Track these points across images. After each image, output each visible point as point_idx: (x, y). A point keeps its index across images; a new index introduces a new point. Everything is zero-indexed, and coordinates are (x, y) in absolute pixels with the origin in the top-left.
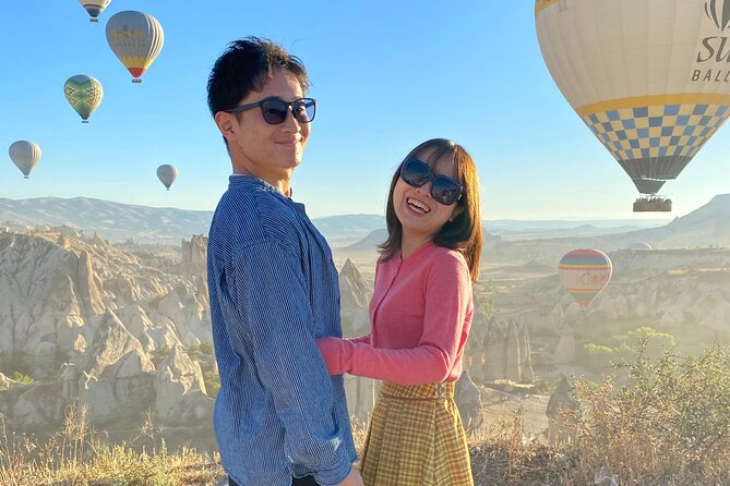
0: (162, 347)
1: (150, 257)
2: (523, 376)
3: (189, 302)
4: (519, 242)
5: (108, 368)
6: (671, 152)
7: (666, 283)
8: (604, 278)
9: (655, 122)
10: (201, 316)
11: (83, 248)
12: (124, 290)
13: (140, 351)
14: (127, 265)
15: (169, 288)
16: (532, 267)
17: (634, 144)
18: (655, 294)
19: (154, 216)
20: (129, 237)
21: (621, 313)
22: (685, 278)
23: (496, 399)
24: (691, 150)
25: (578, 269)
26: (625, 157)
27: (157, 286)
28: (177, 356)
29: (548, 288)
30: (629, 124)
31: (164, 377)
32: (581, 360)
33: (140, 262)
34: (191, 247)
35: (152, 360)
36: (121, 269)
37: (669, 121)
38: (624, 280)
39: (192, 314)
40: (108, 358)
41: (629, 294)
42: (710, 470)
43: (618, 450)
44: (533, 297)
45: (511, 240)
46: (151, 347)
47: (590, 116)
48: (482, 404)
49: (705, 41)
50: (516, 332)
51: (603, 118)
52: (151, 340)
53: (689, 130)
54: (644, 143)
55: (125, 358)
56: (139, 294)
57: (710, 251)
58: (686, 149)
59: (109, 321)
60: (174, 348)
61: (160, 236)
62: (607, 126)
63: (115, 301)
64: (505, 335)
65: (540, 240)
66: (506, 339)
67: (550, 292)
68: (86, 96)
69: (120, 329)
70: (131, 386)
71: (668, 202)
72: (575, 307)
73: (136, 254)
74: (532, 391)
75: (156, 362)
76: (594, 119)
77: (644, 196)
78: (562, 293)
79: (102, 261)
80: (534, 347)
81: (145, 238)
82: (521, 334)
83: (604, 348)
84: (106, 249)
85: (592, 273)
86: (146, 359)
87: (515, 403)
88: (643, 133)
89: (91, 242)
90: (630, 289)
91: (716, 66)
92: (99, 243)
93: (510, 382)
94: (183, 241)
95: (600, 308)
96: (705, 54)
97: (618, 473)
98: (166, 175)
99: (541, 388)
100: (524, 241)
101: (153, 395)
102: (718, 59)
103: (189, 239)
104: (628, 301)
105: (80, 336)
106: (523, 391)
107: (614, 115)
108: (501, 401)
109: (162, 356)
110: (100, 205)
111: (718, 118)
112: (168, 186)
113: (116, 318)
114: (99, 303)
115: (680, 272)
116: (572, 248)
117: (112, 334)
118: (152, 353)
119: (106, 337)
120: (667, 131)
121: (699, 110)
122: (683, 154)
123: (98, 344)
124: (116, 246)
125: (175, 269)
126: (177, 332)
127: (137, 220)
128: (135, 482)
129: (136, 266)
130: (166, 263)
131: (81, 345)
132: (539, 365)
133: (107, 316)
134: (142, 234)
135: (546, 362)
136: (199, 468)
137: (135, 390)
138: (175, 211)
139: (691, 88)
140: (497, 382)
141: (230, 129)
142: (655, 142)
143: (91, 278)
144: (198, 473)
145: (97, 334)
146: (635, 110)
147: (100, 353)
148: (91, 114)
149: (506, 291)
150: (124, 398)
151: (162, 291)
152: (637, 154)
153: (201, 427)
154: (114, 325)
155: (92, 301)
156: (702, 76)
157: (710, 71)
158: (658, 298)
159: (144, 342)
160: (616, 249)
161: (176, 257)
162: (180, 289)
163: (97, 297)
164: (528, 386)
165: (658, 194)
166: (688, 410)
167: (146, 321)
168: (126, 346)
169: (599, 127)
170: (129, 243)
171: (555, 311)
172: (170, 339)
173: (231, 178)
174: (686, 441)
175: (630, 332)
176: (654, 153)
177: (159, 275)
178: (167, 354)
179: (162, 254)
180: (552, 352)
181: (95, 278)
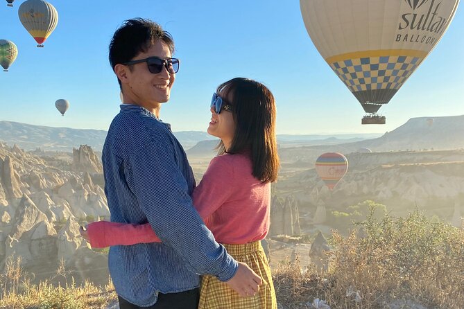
0: (61, 218)
1: (52, 159)
2: (295, 233)
3: (79, 189)
4: (291, 148)
5: (25, 233)
6: (384, 86)
7: (381, 173)
8: (343, 171)
9: (374, 67)
10: (86, 198)
11: (6, 154)
12: (35, 182)
13: (47, 222)
14: (37, 165)
15: (65, 180)
16: (299, 164)
17: (362, 81)
18: (374, 180)
19: (55, 133)
20: (38, 147)
21: (354, 192)
22: (392, 170)
23: (278, 247)
24: (396, 86)
25: (327, 165)
26: (356, 90)
27: (57, 179)
28: (72, 225)
29: (308, 177)
30: (358, 69)
31: (62, 239)
32: (330, 221)
33: (45, 163)
34: (79, 154)
35: (54, 227)
36: (33, 168)
37: (382, 67)
38: (355, 171)
39: (81, 196)
40: (26, 226)
41: (358, 180)
42: (414, 286)
43: (360, 276)
44: (300, 183)
45: (286, 147)
46: (54, 219)
47: (334, 64)
48: (269, 250)
49: (403, 16)
50: (290, 205)
51: (342, 65)
52: (53, 214)
53: (395, 73)
54: (368, 81)
55: (36, 226)
56: (45, 184)
57: (407, 153)
58: (394, 85)
59: (25, 203)
60: (69, 219)
61: (59, 146)
62: (345, 70)
63: (29, 189)
64: (283, 207)
65: (304, 147)
66: (284, 209)
67: (310, 179)
68: (6, 54)
69: (33, 207)
70: (40, 244)
71: (383, 118)
72: (325, 189)
73: (42, 158)
74: (300, 241)
75: (57, 228)
76: (337, 65)
77: (368, 114)
78: (318, 180)
79: (20, 163)
80: (301, 214)
81: (48, 147)
82: (293, 206)
83: (344, 214)
84: (22, 155)
85: (336, 167)
86: (50, 226)
87: (289, 249)
88: (367, 74)
89: (12, 150)
90: (359, 177)
91: (410, 32)
92: (18, 151)
93: (287, 236)
94: (74, 149)
95: (340, 189)
96: (404, 24)
97: (360, 290)
98: (62, 106)
99: (305, 239)
100: (294, 148)
101: (56, 250)
102: (412, 28)
103: (78, 148)
104: (358, 184)
105: (6, 212)
106: (295, 241)
107: (349, 63)
108: (281, 248)
109: (61, 225)
110: (18, 126)
111: (412, 65)
112: (63, 113)
113: (30, 200)
114: (19, 191)
115: (389, 166)
116: (323, 152)
117: (28, 211)
118: (54, 222)
119: (23, 213)
120: (382, 73)
121: (401, 59)
122: (392, 87)
123: (18, 218)
124: (29, 153)
125: (70, 167)
126: (71, 209)
127: (42, 136)
128: (54, 306)
129: (43, 166)
130: (62, 164)
131: (6, 218)
132: (304, 225)
133: (24, 199)
134: (46, 145)
135: (309, 223)
136: (96, 295)
137: (44, 247)
138: (68, 129)
139: (396, 45)
140: (278, 236)
141: (124, 75)
142: (374, 80)
143: (12, 175)
144: (96, 298)
145: (17, 211)
146: (361, 59)
147: (20, 224)
148: (10, 66)
149: (284, 179)
150: (36, 253)
151: (60, 182)
152: (364, 88)
153: (88, 270)
154: (29, 205)
155: (14, 189)
156: (402, 38)
157: (407, 35)
158: (376, 182)
159: (49, 216)
160: (351, 152)
161: (69, 160)
162: (73, 181)
163: (16, 186)
164: (298, 238)
165: (377, 113)
166: (401, 250)
167: (50, 202)
168: (37, 219)
169: (340, 71)
170: (38, 151)
171: (313, 191)
172: (66, 213)
173: (121, 106)
174: (399, 269)
175: (359, 204)
176: (374, 87)
177: (58, 171)
178: (64, 223)
179: (60, 158)
180: (312, 217)
181: (15, 174)
